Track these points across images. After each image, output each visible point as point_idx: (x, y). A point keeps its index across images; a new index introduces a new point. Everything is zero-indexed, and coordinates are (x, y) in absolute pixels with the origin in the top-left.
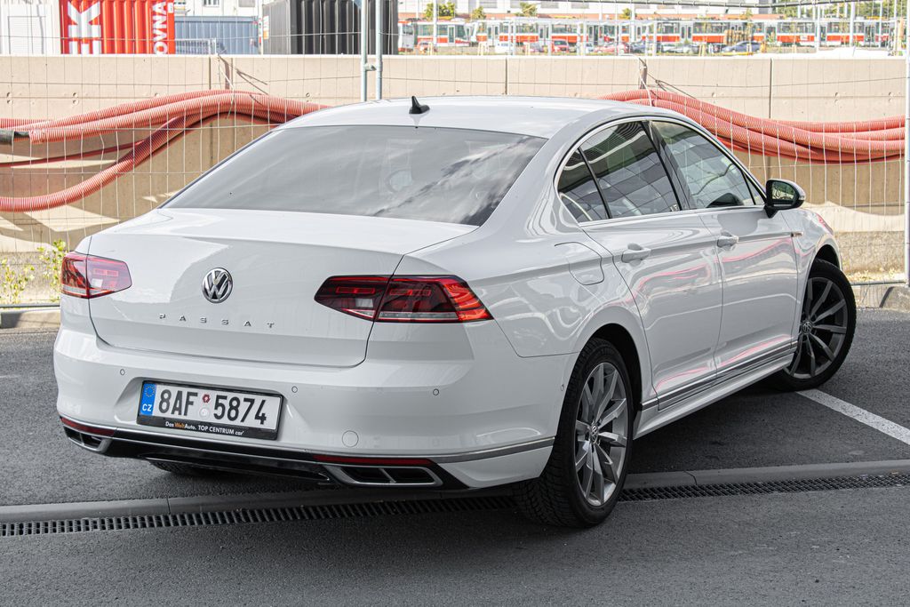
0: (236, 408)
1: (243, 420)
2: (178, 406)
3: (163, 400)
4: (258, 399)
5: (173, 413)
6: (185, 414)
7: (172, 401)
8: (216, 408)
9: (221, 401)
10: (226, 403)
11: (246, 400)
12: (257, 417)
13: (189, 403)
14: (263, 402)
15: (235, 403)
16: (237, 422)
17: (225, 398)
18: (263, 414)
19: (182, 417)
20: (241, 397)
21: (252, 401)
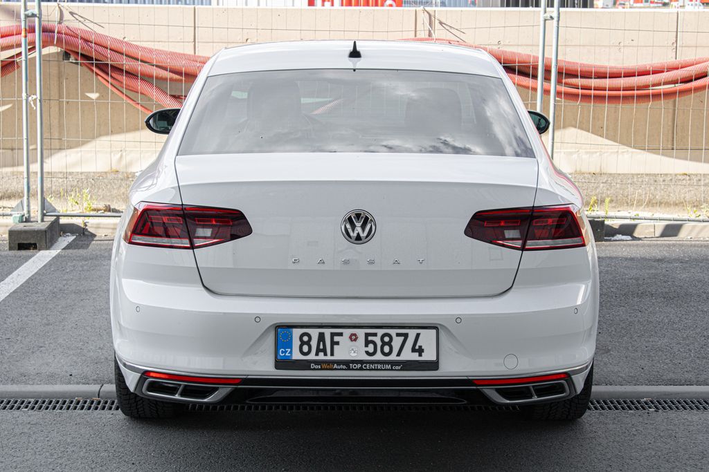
0: (389, 344)
1: (399, 355)
2: (321, 347)
3: (303, 343)
4: (412, 334)
5: (317, 354)
6: (332, 354)
7: (314, 343)
8: (366, 346)
9: (370, 338)
10: (377, 340)
11: (398, 335)
12: (414, 350)
13: (334, 343)
14: (418, 335)
15: (387, 339)
16: (393, 357)
17: (375, 335)
18: (420, 347)
19: (329, 357)
20: (393, 332)
21: (406, 336)
